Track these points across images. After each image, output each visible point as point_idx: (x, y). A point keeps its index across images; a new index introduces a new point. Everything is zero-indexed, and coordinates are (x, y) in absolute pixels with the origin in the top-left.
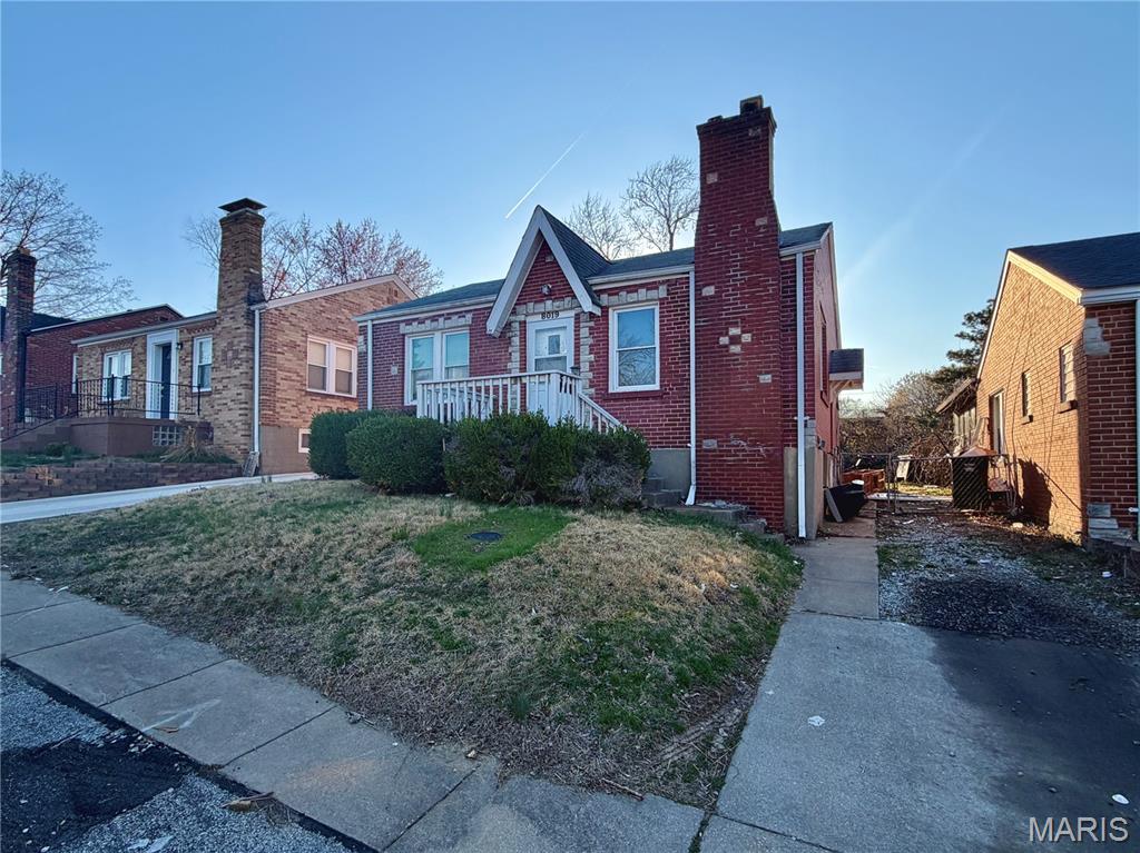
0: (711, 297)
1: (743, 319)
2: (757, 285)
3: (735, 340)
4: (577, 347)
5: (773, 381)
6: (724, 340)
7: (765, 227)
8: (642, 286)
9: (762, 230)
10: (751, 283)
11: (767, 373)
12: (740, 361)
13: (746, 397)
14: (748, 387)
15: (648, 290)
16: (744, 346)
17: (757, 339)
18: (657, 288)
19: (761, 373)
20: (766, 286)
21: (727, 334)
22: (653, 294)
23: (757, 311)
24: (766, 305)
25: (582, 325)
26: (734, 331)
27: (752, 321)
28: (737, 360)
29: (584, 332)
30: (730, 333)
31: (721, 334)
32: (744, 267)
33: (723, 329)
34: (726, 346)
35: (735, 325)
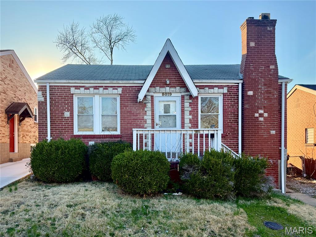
0: (251, 96)
1: (264, 107)
2: (270, 93)
3: (261, 115)
4: (183, 111)
5: (276, 133)
6: (257, 115)
7: (273, 69)
8: (216, 86)
9: (272, 71)
10: (268, 92)
11: (273, 130)
12: (263, 124)
13: (265, 139)
14: (266, 135)
15: (219, 88)
16: (265, 118)
17: (270, 115)
18: (223, 88)
19: (271, 130)
20: (273, 94)
21: (258, 112)
22: (221, 91)
23: (270, 104)
24: (273, 102)
25: (185, 101)
26: (261, 111)
27: (268, 108)
28: (262, 124)
29: (187, 105)
30: (259, 112)
31: (255, 112)
32: (265, 85)
33: (256, 110)
34: (257, 118)
35: (261, 109)
